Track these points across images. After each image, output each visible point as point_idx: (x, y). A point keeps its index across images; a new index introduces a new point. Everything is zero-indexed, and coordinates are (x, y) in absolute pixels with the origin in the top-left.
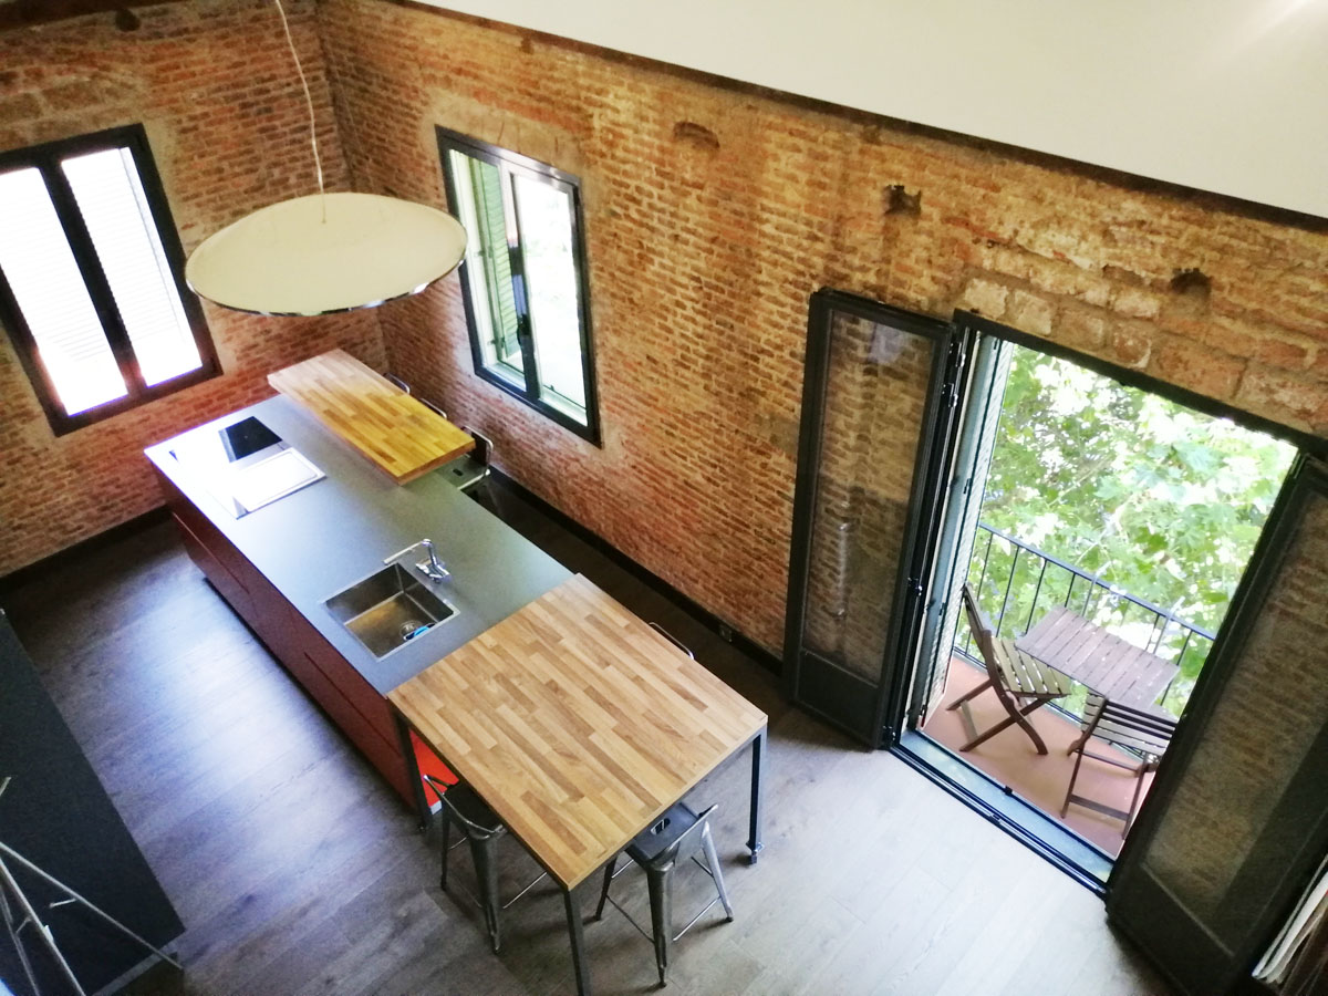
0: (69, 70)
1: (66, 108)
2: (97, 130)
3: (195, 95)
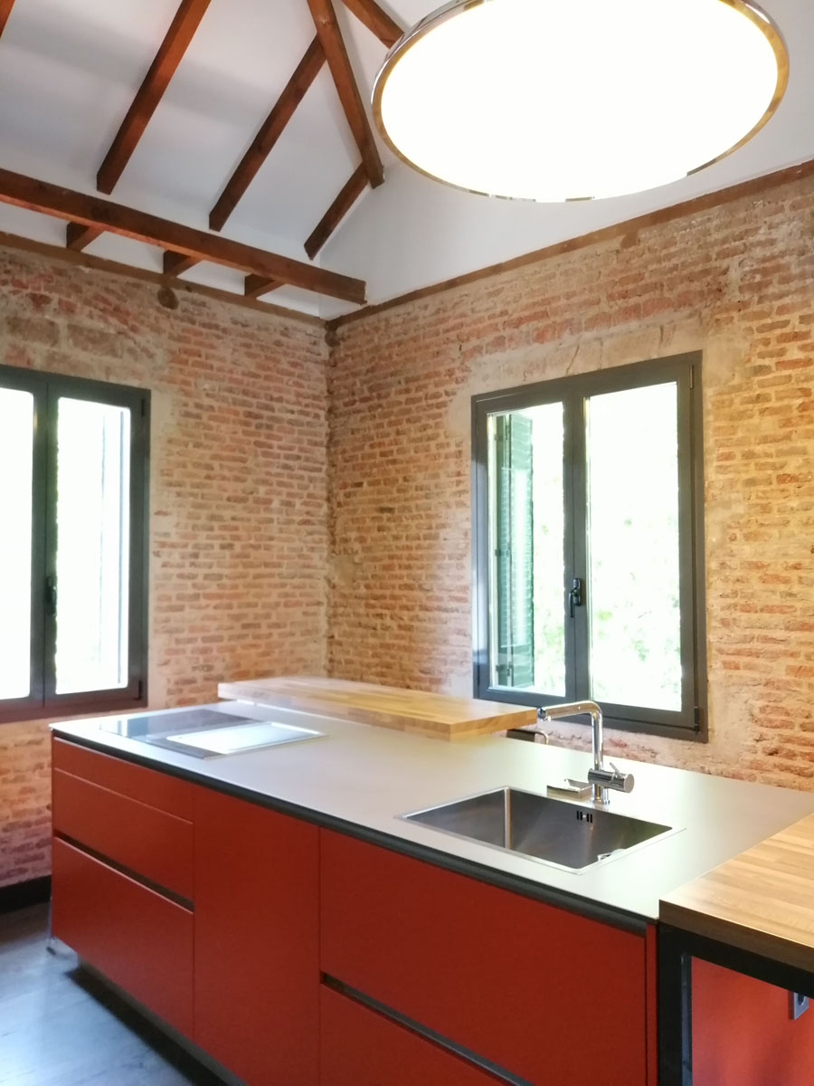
0: (100, 317)
1: (85, 349)
2: (105, 380)
3: (207, 386)
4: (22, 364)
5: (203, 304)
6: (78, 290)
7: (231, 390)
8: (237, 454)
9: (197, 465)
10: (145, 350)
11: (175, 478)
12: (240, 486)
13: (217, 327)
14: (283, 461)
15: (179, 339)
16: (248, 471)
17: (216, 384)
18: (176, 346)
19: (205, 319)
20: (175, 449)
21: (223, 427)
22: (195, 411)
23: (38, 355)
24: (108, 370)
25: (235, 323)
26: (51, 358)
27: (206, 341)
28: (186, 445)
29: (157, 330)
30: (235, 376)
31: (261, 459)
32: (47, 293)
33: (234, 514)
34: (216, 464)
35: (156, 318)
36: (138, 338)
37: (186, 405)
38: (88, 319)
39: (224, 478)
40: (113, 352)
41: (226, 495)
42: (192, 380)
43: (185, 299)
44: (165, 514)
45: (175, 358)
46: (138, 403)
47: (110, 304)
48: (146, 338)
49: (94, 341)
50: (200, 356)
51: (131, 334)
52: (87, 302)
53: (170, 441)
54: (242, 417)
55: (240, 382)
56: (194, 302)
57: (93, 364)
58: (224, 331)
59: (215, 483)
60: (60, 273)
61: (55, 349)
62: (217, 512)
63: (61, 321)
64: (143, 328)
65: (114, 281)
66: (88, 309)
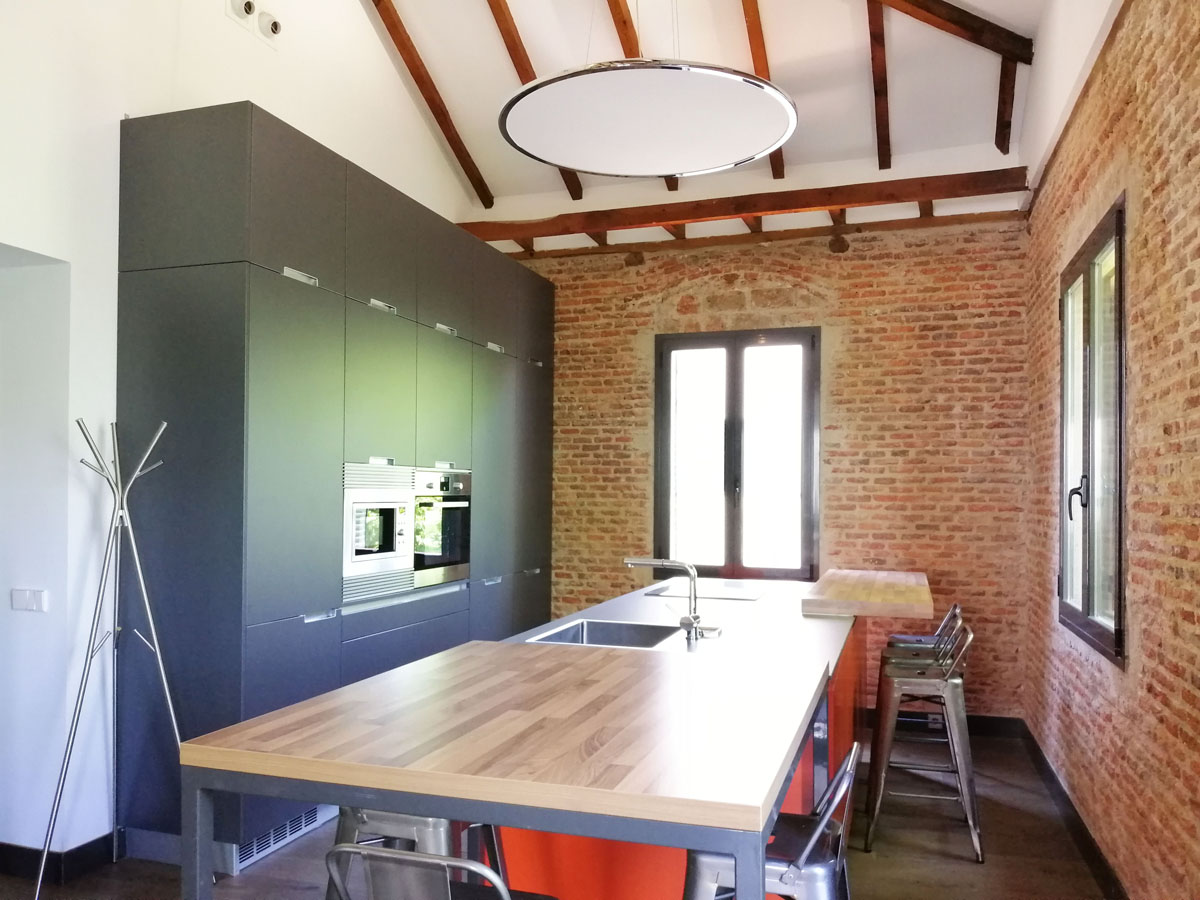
0: (777, 277)
1: (765, 306)
2: (781, 327)
3: (877, 311)
4: (718, 329)
5: (874, 239)
6: (759, 261)
7: (904, 310)
8: (911, 367)
9: (866, 383)
10: (818, 294)
11: (845, 397)
12: (914, 396)
13: (888, 256)
14: (967, 366)
15: (849, 276)
16: (924, 381)
17: (888, 308)
18: (846, 283)
19: (876, 252)
20: (845, 372)
21: (896, 345)
22: (866, 336)
23: (729, 320)
24: (784, 318)
25: (909, 245)
26: (738, 319)
27: (878, 271)
28: (856, 367)
29: (827, 275)
30: (908, 296)
31: (940, 368)
32: (736, 272)
33: (908, 422)
34: (888, 380)
35: (827, 265)
36: (811, 286)
37: (856, 332)
38: (768, 283)
39: (897, 391)
40: (789, 303)
41: (898, 407)
42: (862, 309)
43: (855, 240)
44: (835, 428)
45: (846, 294)
46: (811, 338)
47: (785, 265)
48: (818, 284)
49: (772, 298)
50: (872, 286)
51: (805, 284)
52: (767, 270)
53: (840, 366)
54: (917, 332)
55: (915, 300)
56: (864, 240)
57: (772, 315)
58: (897, 257)
59: (885, 396)
60: (744, 253)
61: (742, 312)
62: (888, 423)
63: (747, 290)
64: (815, 277)
65: (790, 246)
66: (767, 274)
